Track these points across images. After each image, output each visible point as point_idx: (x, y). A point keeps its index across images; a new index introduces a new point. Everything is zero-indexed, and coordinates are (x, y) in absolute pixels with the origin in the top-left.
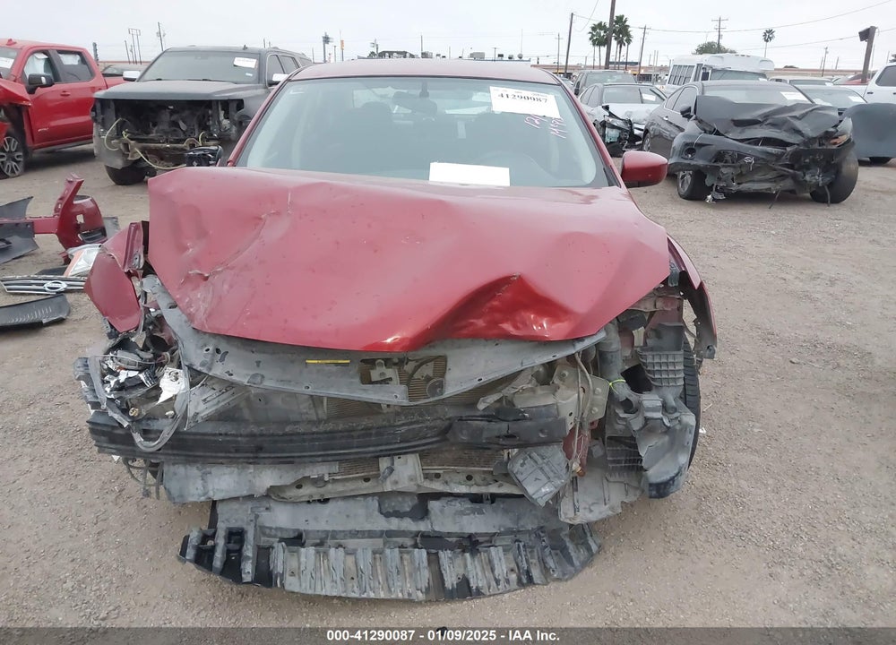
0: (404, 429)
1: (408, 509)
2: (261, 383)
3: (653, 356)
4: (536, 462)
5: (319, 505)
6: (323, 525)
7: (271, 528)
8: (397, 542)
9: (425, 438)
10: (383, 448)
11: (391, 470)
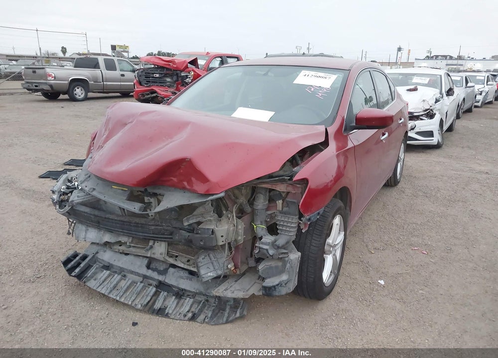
0: (153, 227)
1: (162, 269)
2: (92, 192)
3: (281, 216)
4: (211, 259)
5: (124, 255)
6: (120, 264)
7: (100, 259)
8: (150, 282)
9: (163, 234)
10: (146, 235)
11: (151, 247)
